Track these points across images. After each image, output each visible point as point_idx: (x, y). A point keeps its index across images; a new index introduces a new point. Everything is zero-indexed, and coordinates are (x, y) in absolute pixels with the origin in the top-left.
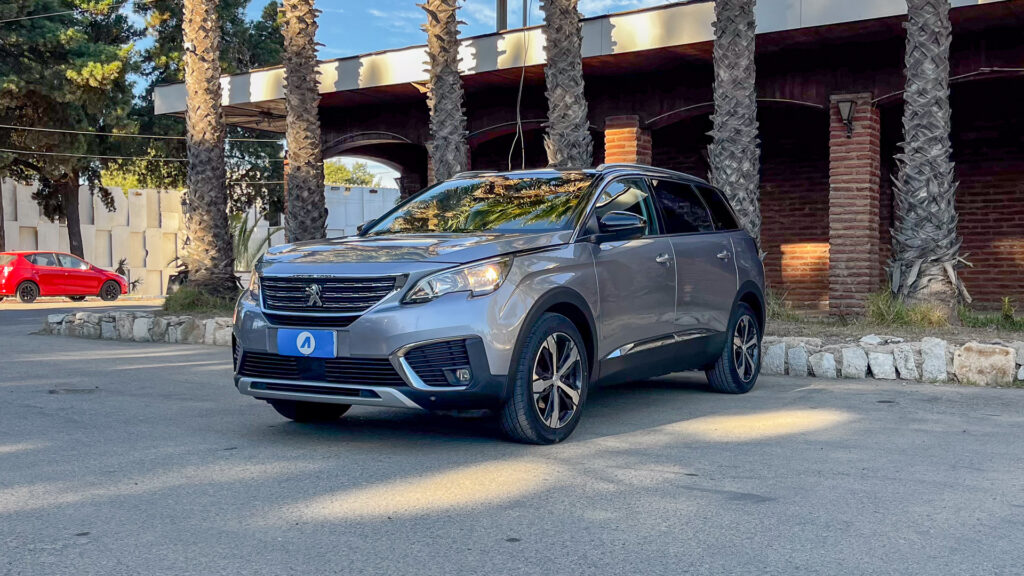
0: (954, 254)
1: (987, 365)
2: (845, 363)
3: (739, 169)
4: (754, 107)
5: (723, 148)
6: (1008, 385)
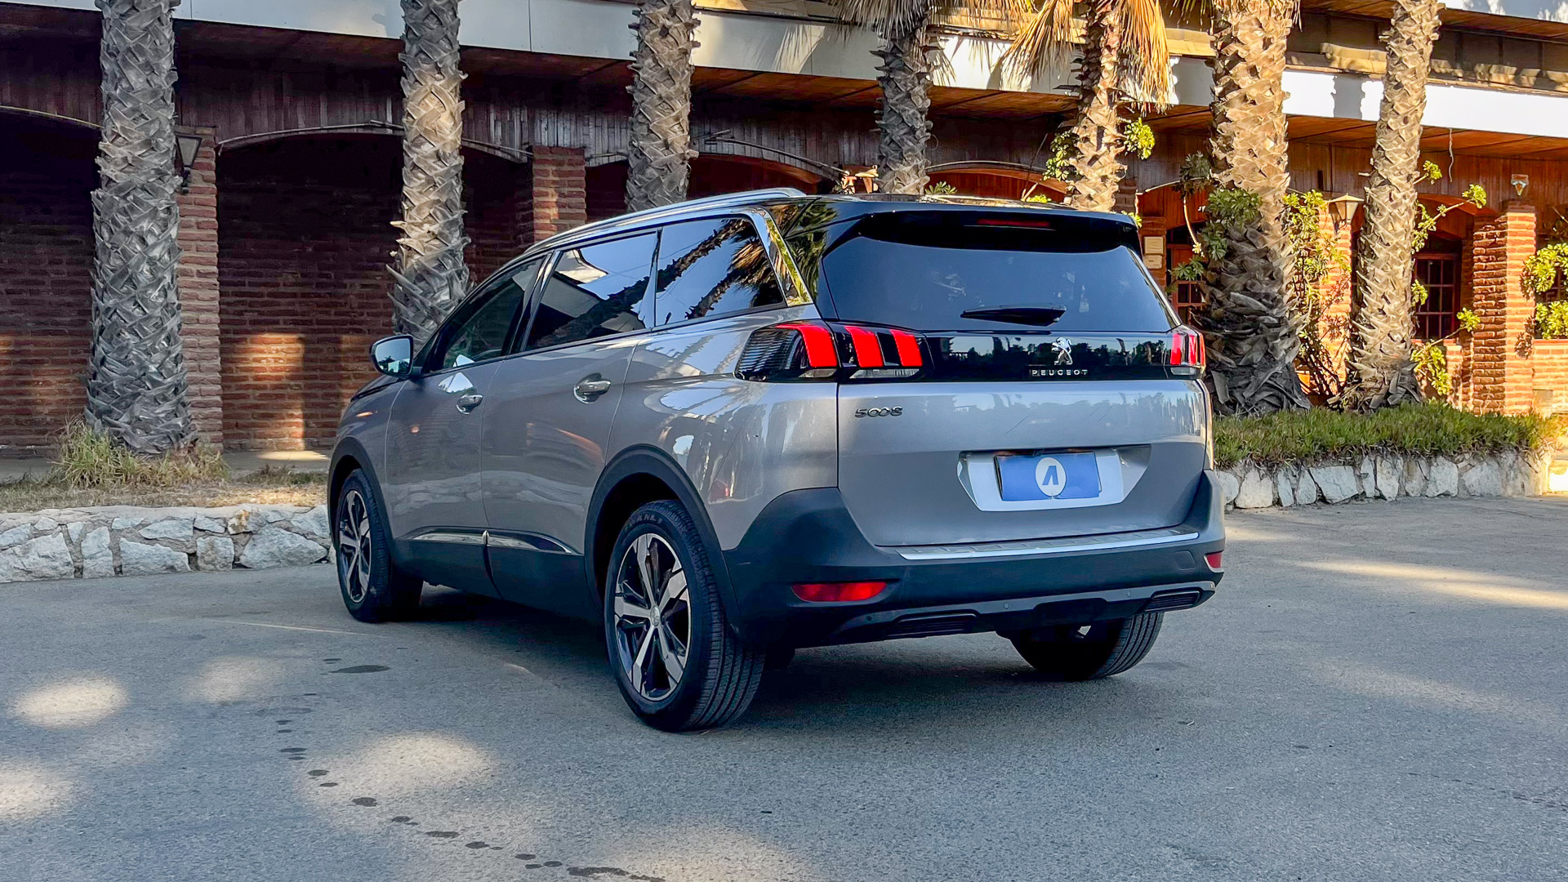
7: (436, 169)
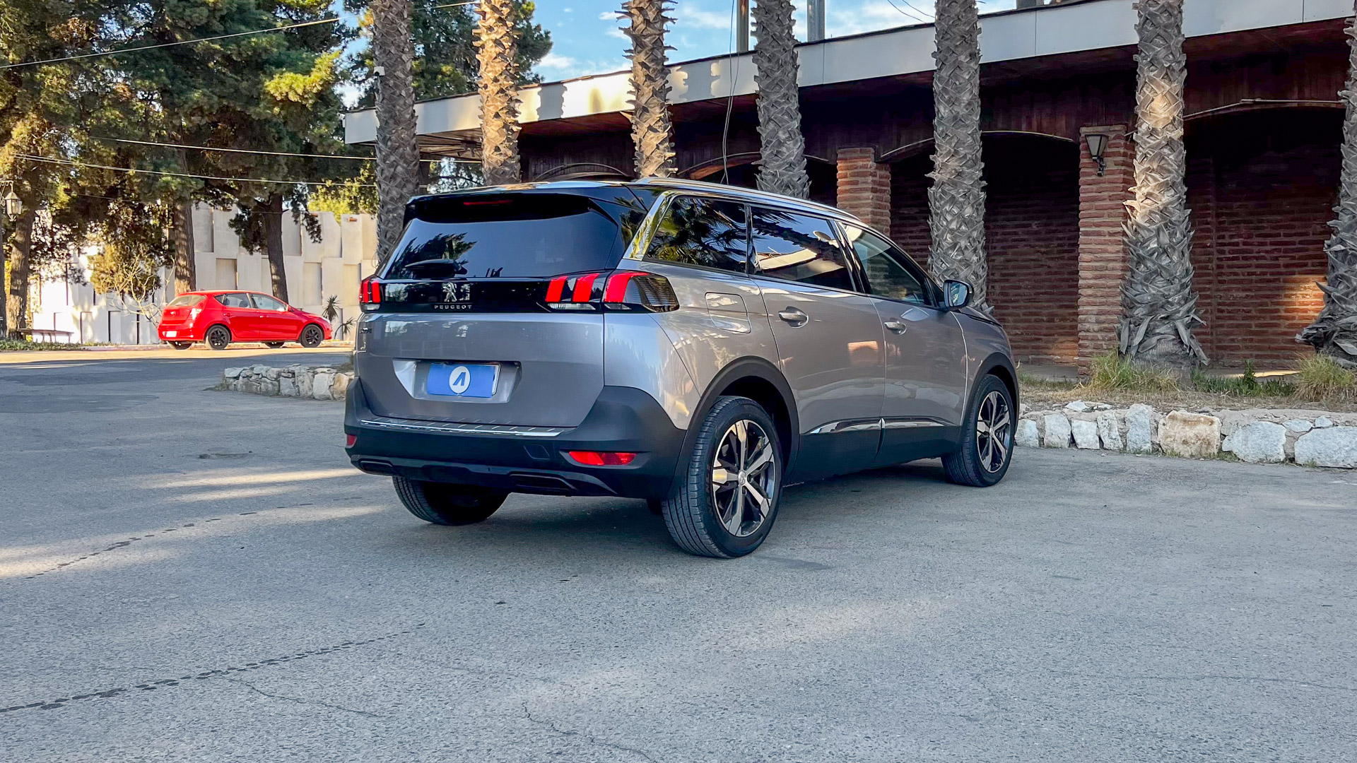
0: (1189, 311)
1: (1192, 435)
2: (1048, 431)
3: (960, 215)
4: (978, 146)
5: (943, 192)
6: (1209, 457)
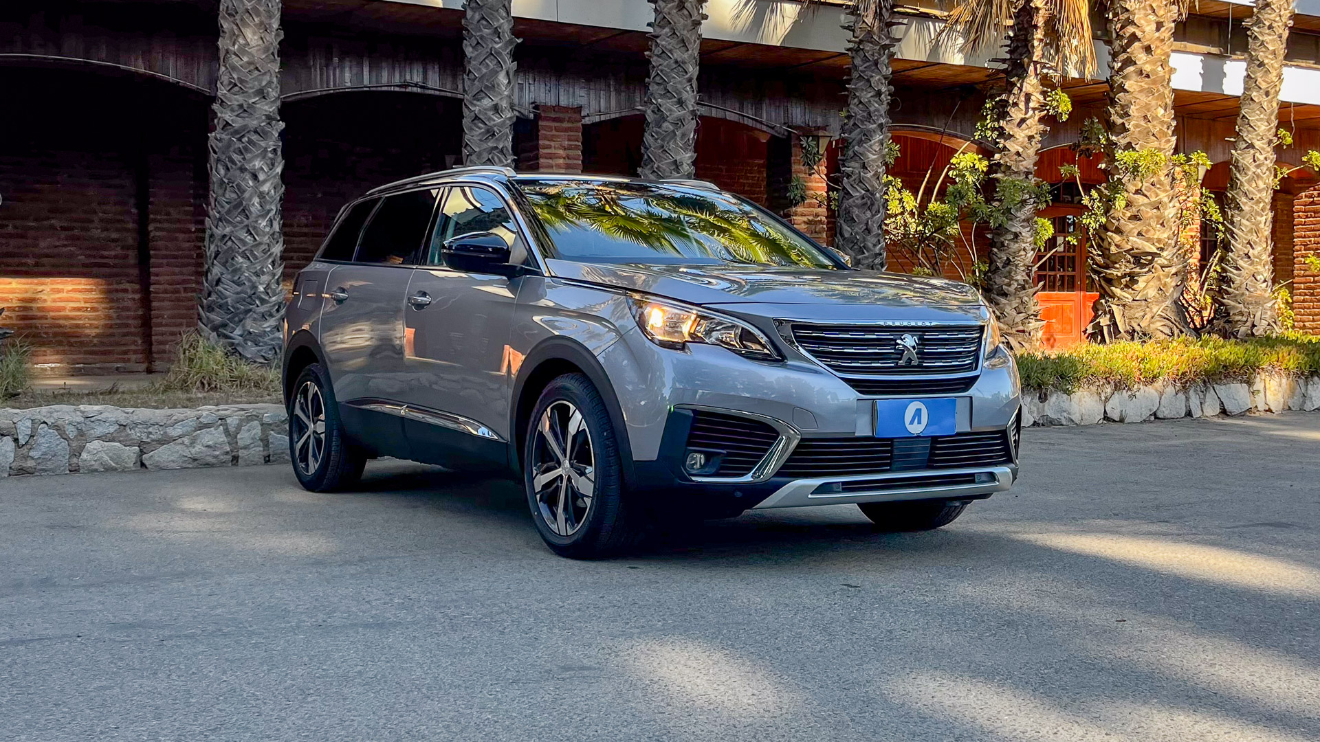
7: (494, 120)
